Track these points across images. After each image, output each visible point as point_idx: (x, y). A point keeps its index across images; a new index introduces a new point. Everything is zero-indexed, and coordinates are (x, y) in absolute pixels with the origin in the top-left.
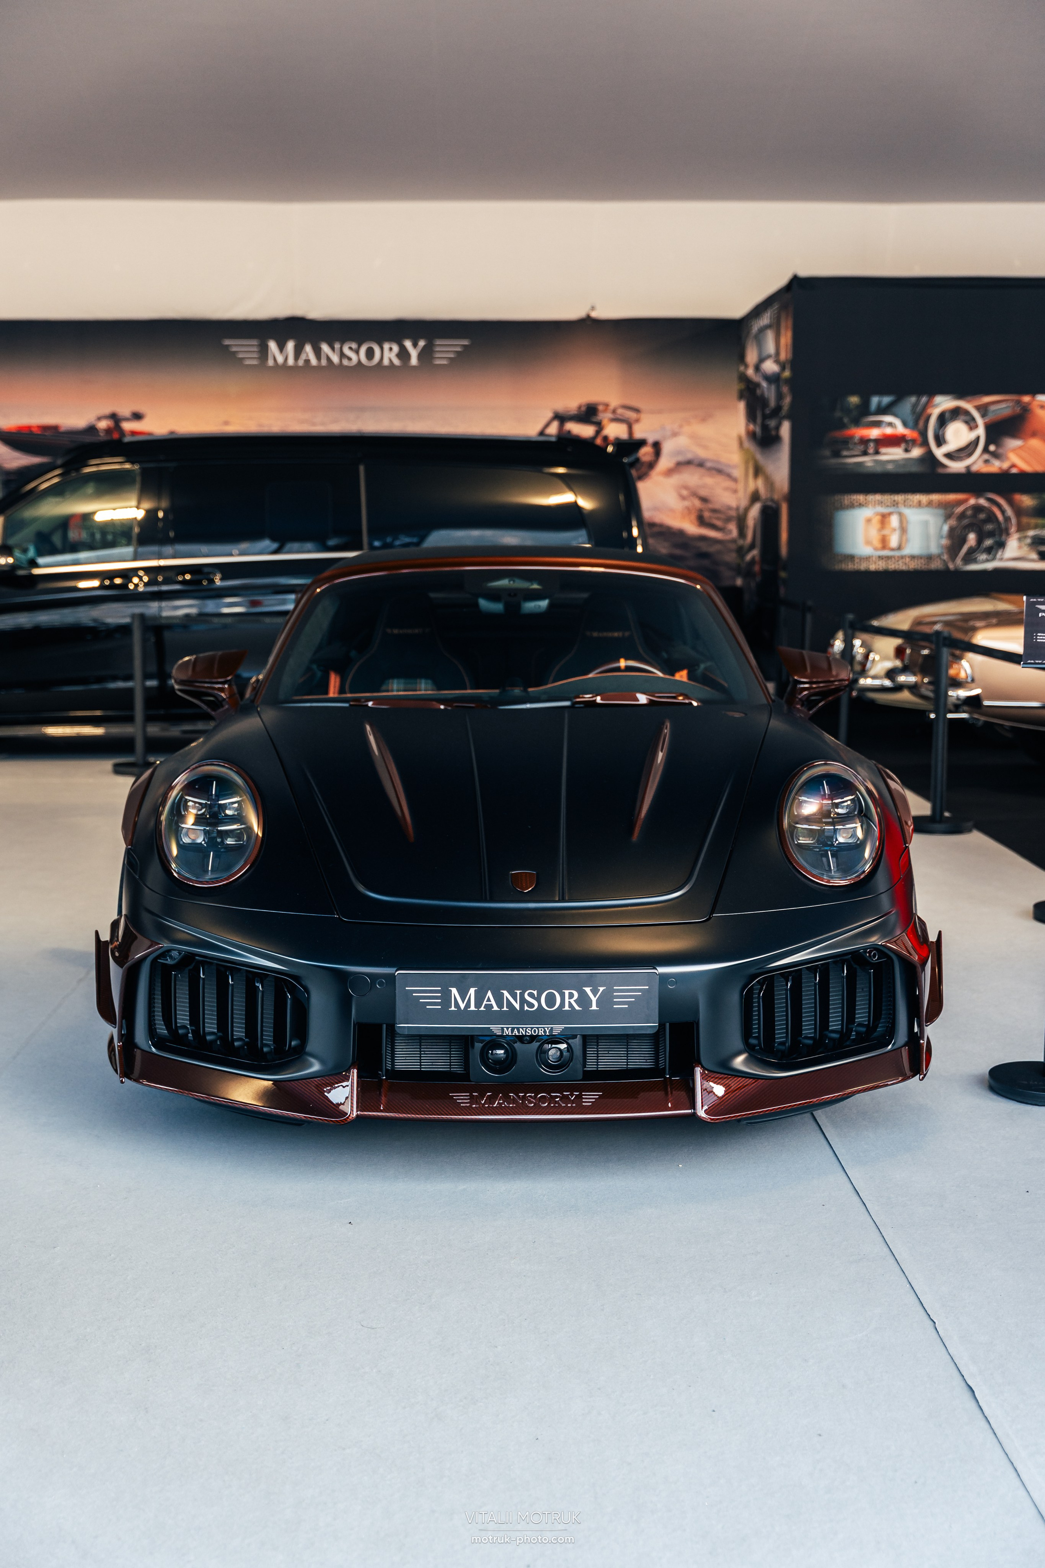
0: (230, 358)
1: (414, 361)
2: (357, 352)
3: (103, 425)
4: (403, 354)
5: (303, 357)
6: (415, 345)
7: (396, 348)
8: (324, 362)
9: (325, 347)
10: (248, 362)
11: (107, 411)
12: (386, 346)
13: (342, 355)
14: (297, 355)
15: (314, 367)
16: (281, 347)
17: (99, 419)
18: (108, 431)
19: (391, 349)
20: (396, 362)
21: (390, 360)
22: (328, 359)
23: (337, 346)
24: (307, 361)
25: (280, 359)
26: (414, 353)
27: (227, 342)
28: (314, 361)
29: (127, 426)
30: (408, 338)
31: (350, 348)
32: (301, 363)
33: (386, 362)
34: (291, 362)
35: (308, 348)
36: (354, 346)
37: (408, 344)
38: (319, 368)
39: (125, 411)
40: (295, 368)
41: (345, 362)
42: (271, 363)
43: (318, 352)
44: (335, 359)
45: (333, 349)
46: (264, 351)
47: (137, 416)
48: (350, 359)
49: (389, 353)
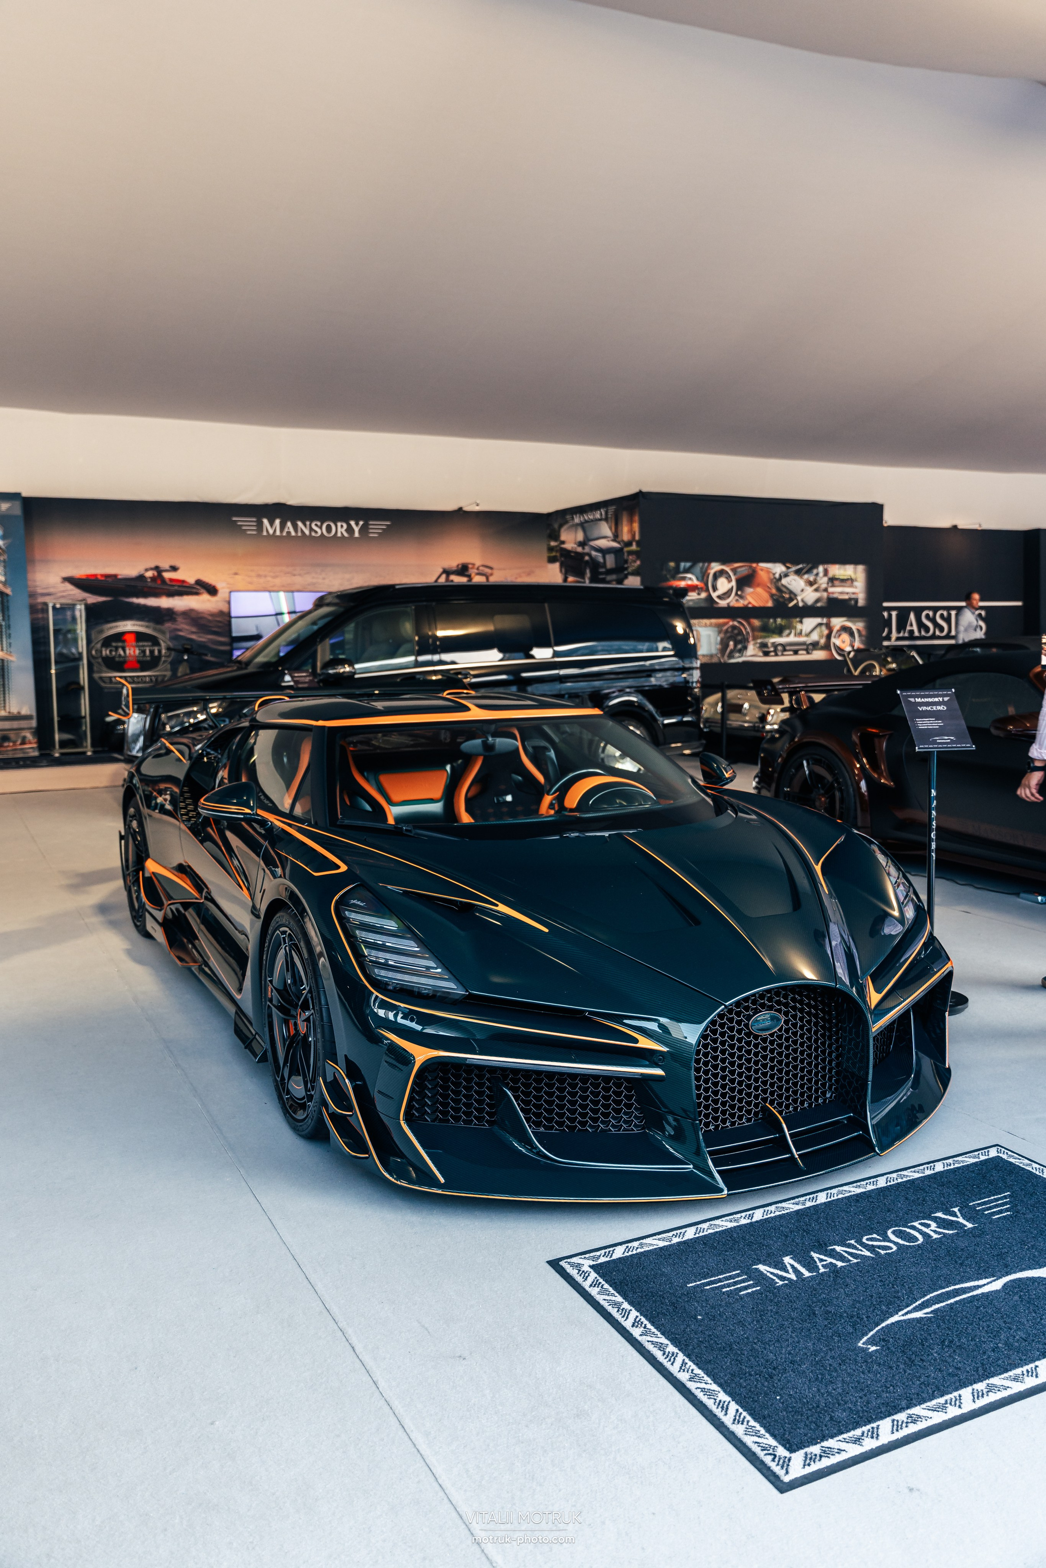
0: (237, 530)
1: (357, 535)
2: (321, 528)
3: (149, 574)
4: (350, 530)
5: (286, 530)
6: (357, 524)
7: (345, 526)
8: (300, 534)
9: (300, 524)
10: (249, 532)
11: (153, 565)
12: (339, 524)
13: (311, 529)
14: (282, 529)
15: (293, 536)
16: (272, 523)
17: (147, 570)
18: (153, 579)
19: (342, 526)
20: (346, 535)
21: (342, 533)
22: (302, 531)
23: (308, 523)
24: (289, 533)
25: (271, 531)
26: (356, 529)
27: (234, 519)
28: (293, 534)
29: (167, 575)
30: (352, 520)
31: (316, 525)
32: (284, 534)
33: (339, 535)
34: (278, 533)
35: (289, 524)
36: (319, 524)
37: (352, 523)
38: (296, 537)
39: (165, 565)
40: (281, 537)
41: (313, 534)
42: (265, 533)
43: (295, 527)
44: (307, 532)
45: (305, 525)
46: (260, 525)
47: (174, 569)
48: (316, 532)
49: (341, 529)
